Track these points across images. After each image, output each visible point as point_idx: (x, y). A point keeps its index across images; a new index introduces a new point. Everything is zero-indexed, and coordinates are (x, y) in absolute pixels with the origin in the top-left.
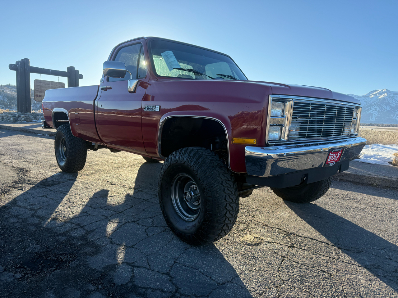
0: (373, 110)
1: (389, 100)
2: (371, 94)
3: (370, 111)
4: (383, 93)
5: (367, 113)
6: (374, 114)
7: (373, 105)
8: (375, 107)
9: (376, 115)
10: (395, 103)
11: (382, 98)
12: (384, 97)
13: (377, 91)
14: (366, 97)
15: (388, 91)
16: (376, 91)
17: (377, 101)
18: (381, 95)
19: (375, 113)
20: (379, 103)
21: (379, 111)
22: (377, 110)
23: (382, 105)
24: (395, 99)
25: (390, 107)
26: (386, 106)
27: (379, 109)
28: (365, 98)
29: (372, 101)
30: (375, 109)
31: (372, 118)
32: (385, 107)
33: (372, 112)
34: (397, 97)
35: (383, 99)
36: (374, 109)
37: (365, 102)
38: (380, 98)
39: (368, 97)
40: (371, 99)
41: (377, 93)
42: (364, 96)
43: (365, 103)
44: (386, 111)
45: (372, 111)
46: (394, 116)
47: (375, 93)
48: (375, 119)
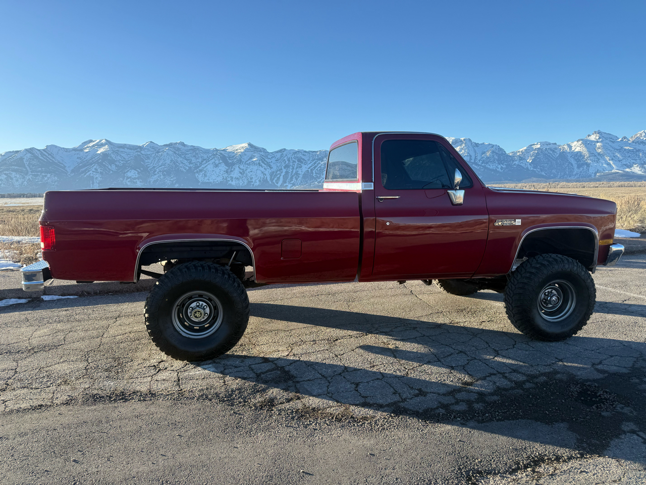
0: (93, 172)
1: (112, 155)
2: (86, 146)
3: (89, 173)
4: (103, 145)
5: (85, 176)
6: (95, 178)
7: (91, 164)
8: (95, 167)
9: (99, 179)
10: (122, 161)
11: (102, 153)
12: (104, 152)
13: (94, 142)
14: (78, 150)
15: (108, 142)
16: (91, 141)
17: (96, 158)
18: (100, 148)
19: (97, 176)
20: (99, 160)
21: (101, 173)
22: (99, 170)
23: (104, 163)
24: (121, 155)
25: (116, 166)
26: (111, 166)
27: (101, 170)
28: (77, 152)
29: (88, 157)
30: (96, 169)
31: (93, 183)
32: (109, 167)
33: (92, 175)
34: (122, 151)
35: (105, 154)
36: (94, 170)
37: (78, 158)
38: (99, 152)
39: (82, 150)
40: (87, 154)
41: (94, 145)
42: (74, 149)
43: (79, 161)
44: (111, 172)
45: (91, 172)
46: (123, 180)
47: (91, 145)
48: (98, 185)
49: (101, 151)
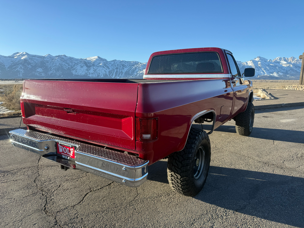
0: (19, 68)
1: (29, 60)
2: (15, 55)
3: (17, 69)
4: (24, 55)
5: (15, 70)
6: (20, 71)
7: (18, 64)
8: (20, 66)
9: (23, 72)
10: (34, 63)
11: (24, 59)
12: (25, 58)
13: (19, 53)
14: (11, 57)
15: (27, 54)
16: (18, 53)
17: (21, 61)
18: (22, 56)
19: (22, 70)
20: (22, 62)
21: (23, 69)
22: (22, 68)
23: (25, 64)
24: (33, 60)
25: (31, 66)
26: (28, 65)
27: (24, 67)
28: (11, 58)
29: (17, 61)
30: (21, 67)
31: (19, 74)
32: (28, 66)
33: (19, 70)
34: (34, 59)
35: (25, 60)
36: (20, 68)
37: (11, 61)
38: (22, 59)
39: (13, 57)
40: (16, 59)
41: (19, 55)
42: (9, 57)
43: (12, 62)
44: (29, 69)
45: (18, 68)
46: (35, 73)
47: (18, 55)
48: (22, 75)
49: (23, 58)
